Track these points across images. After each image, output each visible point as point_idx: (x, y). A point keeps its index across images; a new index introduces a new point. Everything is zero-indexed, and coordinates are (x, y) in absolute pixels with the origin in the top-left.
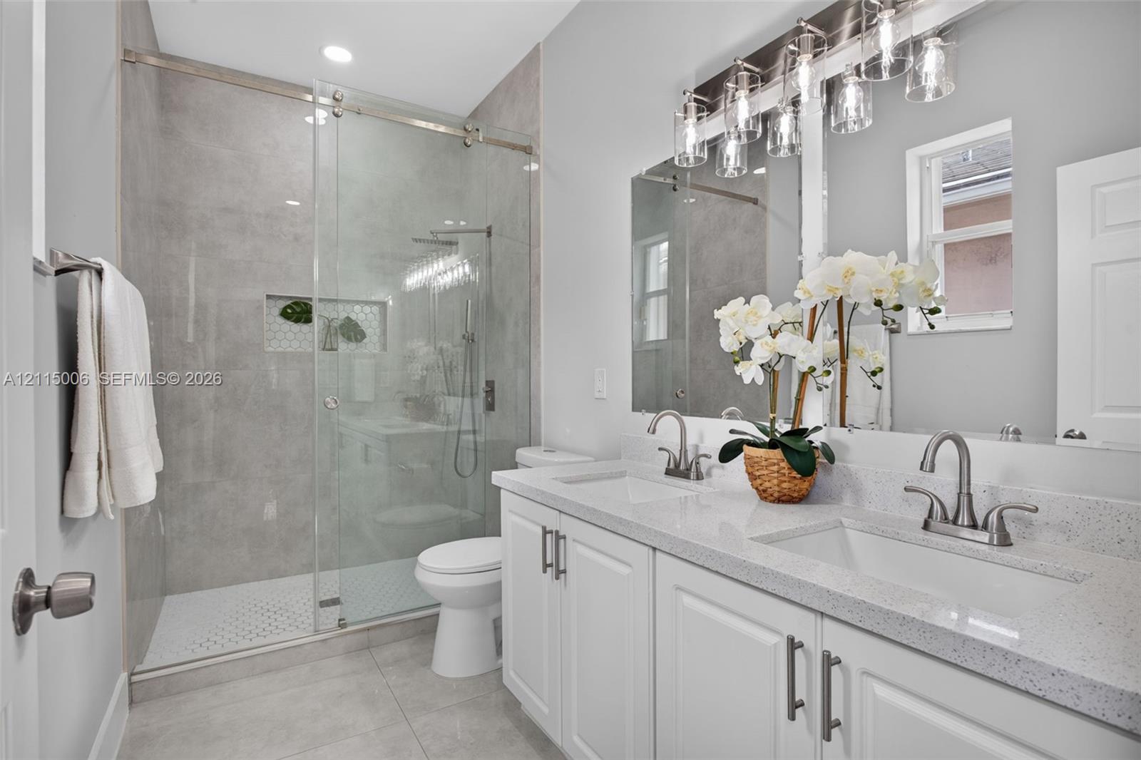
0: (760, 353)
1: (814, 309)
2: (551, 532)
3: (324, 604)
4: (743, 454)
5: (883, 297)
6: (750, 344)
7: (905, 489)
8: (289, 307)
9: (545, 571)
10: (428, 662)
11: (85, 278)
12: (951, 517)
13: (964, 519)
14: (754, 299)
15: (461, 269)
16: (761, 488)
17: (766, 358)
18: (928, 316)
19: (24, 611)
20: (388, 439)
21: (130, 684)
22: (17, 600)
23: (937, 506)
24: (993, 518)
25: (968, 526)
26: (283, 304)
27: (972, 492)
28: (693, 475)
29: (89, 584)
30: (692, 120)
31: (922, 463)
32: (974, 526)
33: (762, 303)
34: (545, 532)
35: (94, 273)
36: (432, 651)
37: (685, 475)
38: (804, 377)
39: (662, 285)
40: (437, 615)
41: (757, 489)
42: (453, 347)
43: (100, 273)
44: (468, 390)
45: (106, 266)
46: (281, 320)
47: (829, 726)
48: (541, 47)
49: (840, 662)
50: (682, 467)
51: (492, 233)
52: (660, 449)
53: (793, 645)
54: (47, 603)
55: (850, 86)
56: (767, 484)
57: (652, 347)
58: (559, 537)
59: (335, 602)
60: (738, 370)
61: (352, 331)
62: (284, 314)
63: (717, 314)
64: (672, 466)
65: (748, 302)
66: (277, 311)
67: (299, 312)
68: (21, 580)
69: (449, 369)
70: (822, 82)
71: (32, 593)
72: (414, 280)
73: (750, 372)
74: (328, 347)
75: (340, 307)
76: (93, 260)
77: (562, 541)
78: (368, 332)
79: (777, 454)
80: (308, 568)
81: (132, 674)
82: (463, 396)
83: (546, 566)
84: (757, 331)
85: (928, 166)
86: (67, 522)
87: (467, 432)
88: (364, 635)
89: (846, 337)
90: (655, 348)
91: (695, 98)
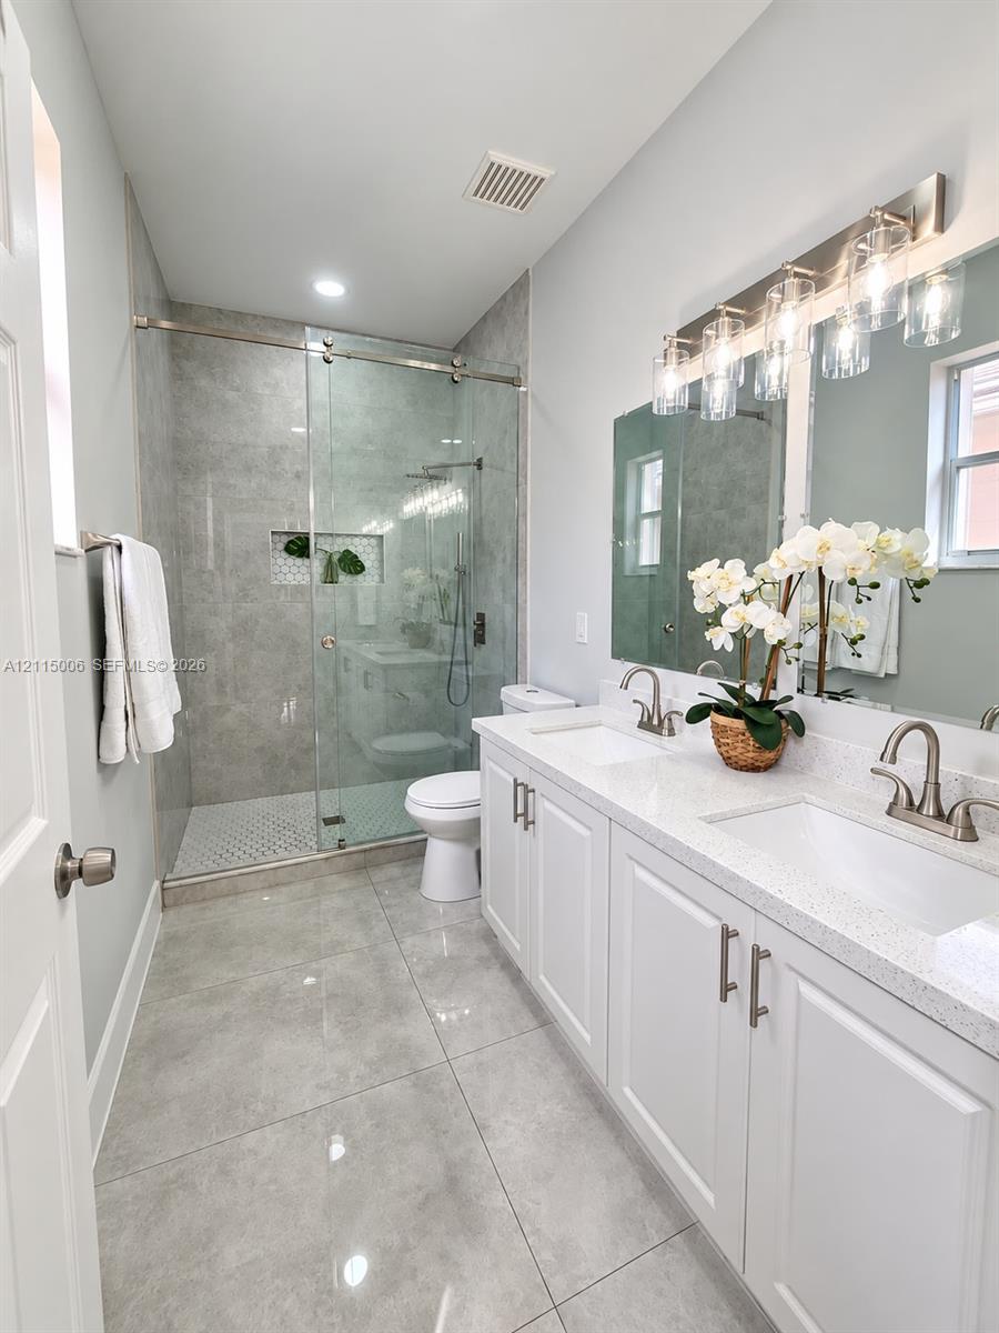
0: (730, 621)
1: (790, 578)
2: (522, 784)
3: (329, 822)
4: (709, 718)
5: (858, 575)
6: (722, 608)
7: (872, 770)
8: (290, 542)
9: (516, 821)
10: (418, 884)
11: (109, 552)
12: (917, 803)
13: (930, 809)
14: (728, 564)
15: (454, 498)
16: (726, 755)
17: (735, 627)
18: (914, 589)
19: (63, 881)
20: (386, 668)
21: (163, 889)
22: (58, 874)
23: (903, 792)
24: (959, 811)
25: (934, 817)
26: (285, 539)
27: (940, 781)
28: (665, 732)
29: (109, 859)
30: (673, 365)
31: (883, 754)
32: (939, 815)
33: (736, 567)
34: (516, 785)
35: (114, 548)
36: (421, 873)
37: (657, 730)
38: (775, 649)
39: (657, 507)
40: (426, 840)
41: (722, 754)
42: (447, 575)
43: (120, 548)
44: (460, 621)
45: (124, 540)
46: (284, 555)
47: (756, 1013)
48: (530, 273)
49: (770, 955)
50: (655, 722)
51: (483, 466)
52: (635, 701)
53: (727, 935)
54: (80, 872)
55: (845, 328)
56: (732, 753)
57: (646, 572)
58: (527, 790)
59: (337, 820)
60: (708, 635)
61: (352, 564)
62: (288, 549)
63: (691, 575)
64: (645, 719)
65: (721, 566)
66: (281, 546)
67: (298, 547)
68: (61, 854)
69: (444, 596)
70: (810, 327)
71: (69, 864)
72: (411, 507)
73: (720, 638)
74: (330, 578)
75: (339, 540)
76: (114, 537)
77: (531, 794)
78: (367, 564)
79: (739, 724)
80: (313, 787)
81: (163, 882)
82: (456, 625)
83: (516, 816)
84: (730, 597)
85: (956, 378)
86: (103, 767)
87: (459, 663)
88: (363, 855)
89: (826, 601)
90: (648, 573)
91: (678, 343)
